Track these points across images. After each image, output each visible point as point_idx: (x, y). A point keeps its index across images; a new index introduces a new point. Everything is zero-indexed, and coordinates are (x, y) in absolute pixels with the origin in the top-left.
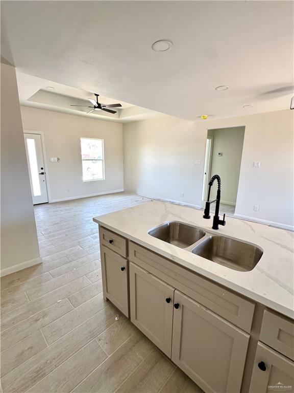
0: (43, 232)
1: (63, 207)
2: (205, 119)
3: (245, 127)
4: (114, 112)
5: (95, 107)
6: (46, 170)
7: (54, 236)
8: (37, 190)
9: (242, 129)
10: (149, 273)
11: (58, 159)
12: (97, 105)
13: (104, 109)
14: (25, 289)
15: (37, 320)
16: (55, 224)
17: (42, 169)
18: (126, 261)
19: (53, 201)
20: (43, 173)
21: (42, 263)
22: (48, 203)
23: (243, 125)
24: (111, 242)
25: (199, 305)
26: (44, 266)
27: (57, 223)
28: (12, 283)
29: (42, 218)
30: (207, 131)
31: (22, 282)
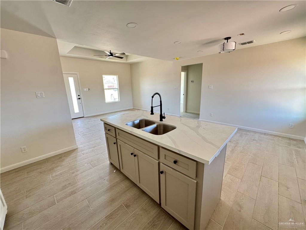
0: (79, 133)
1: (93, 119)
2: (178, 60)
3: (202, 64)
4: (122, 58)
5: (109, 56)
6: (81, 97)
7: (86, 135)
8: (76, 109)
9: (201, 65)
10: (125, 143)
11: (89, 89)
12: (110, 54)
13: (115, 56)
14: (68, 160)
15: (73, 173)
16: (87, 129)
17: (79, 96)
18: (115, 139)
19: (87, 116)
20: (79, 99)
21: (77, 149)
22: (83, 117)
23: (201, 62)
24: (109, 130)
25: (142, 153)
26: (79, 150)
27: (89, 128)
28: (61, 158)
29: (79, 125)
30: (181, 67)
31: (66, 157)
